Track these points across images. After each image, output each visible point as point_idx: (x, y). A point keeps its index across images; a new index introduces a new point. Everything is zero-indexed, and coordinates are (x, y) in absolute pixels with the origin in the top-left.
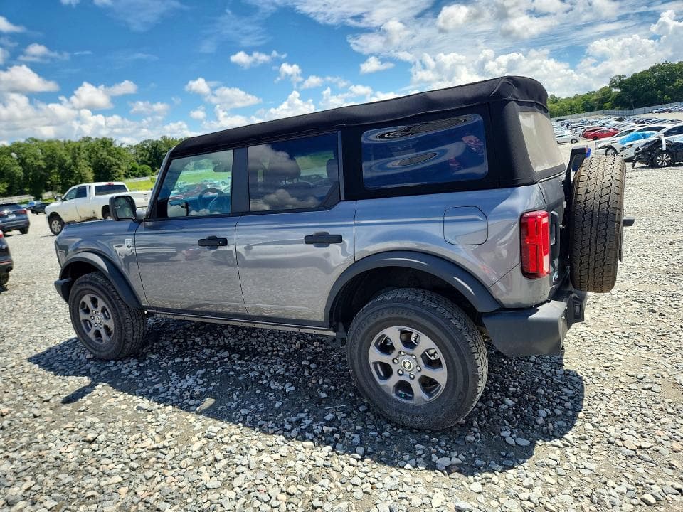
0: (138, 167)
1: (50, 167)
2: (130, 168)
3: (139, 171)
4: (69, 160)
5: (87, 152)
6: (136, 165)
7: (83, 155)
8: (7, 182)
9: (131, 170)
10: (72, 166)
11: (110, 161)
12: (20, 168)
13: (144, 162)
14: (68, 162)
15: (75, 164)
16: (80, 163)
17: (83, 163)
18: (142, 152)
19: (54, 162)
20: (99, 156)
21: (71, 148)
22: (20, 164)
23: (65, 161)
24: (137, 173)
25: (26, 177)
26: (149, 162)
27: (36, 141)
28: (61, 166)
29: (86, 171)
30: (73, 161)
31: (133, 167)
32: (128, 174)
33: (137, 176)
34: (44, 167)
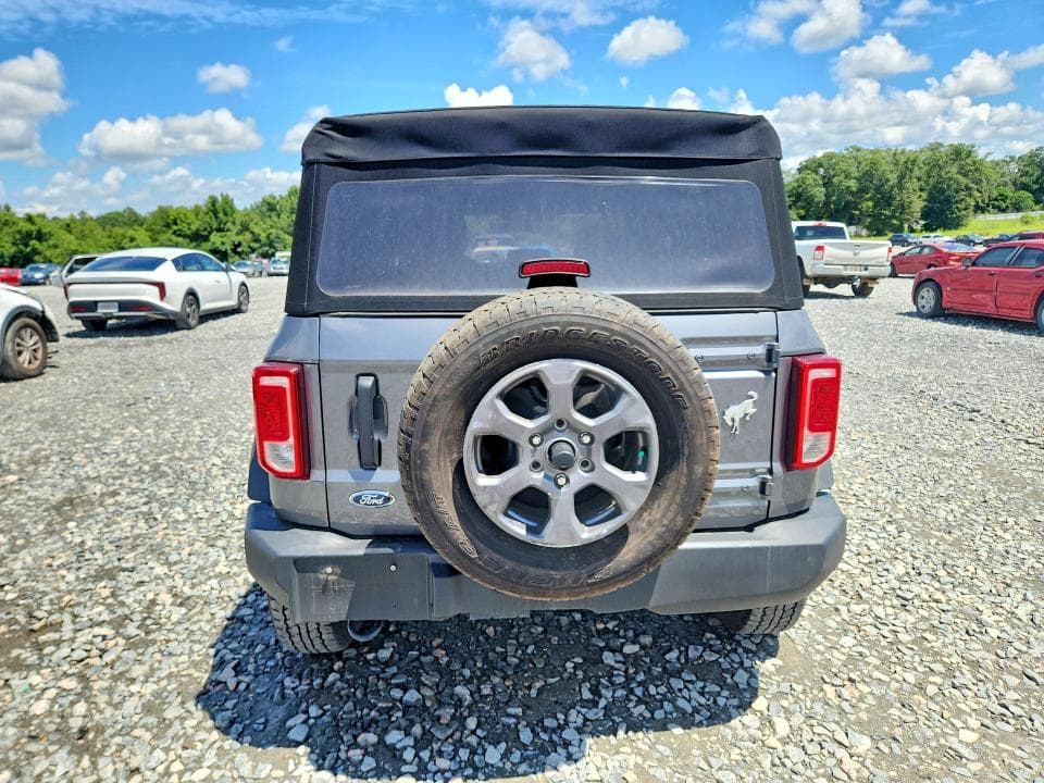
0: (1011, 194)
1: (863, 190)
2: (995, 194)
3: (1008, 201)
4: (893, 179)
5: (926, 168)
6: (1009, 191)
7: (917, 172)
8: (803, 208)
9: (996, 199)
10: (896, 189)
11: (958, 183)
12: (824, 190)
13: (1025, 187)
14: (890, 183)
15: (900, 186)
16: (907, 185)
17: (912, 185)
18: (1027, 169)
19: (871, 182)
20: (943, 173)
21: (903, 159)
22: (825, 185)
23: (888, 180)
24: (1004, 205)
25: (826, 204)
26: (1036, 187)
27: (858, 150)
28: (877, 190)
29: (914, 198)
30: (899, 181)
31: (1000, 195)
32: (988, 205)
33: (1003, 211)
34: (854, 189)
